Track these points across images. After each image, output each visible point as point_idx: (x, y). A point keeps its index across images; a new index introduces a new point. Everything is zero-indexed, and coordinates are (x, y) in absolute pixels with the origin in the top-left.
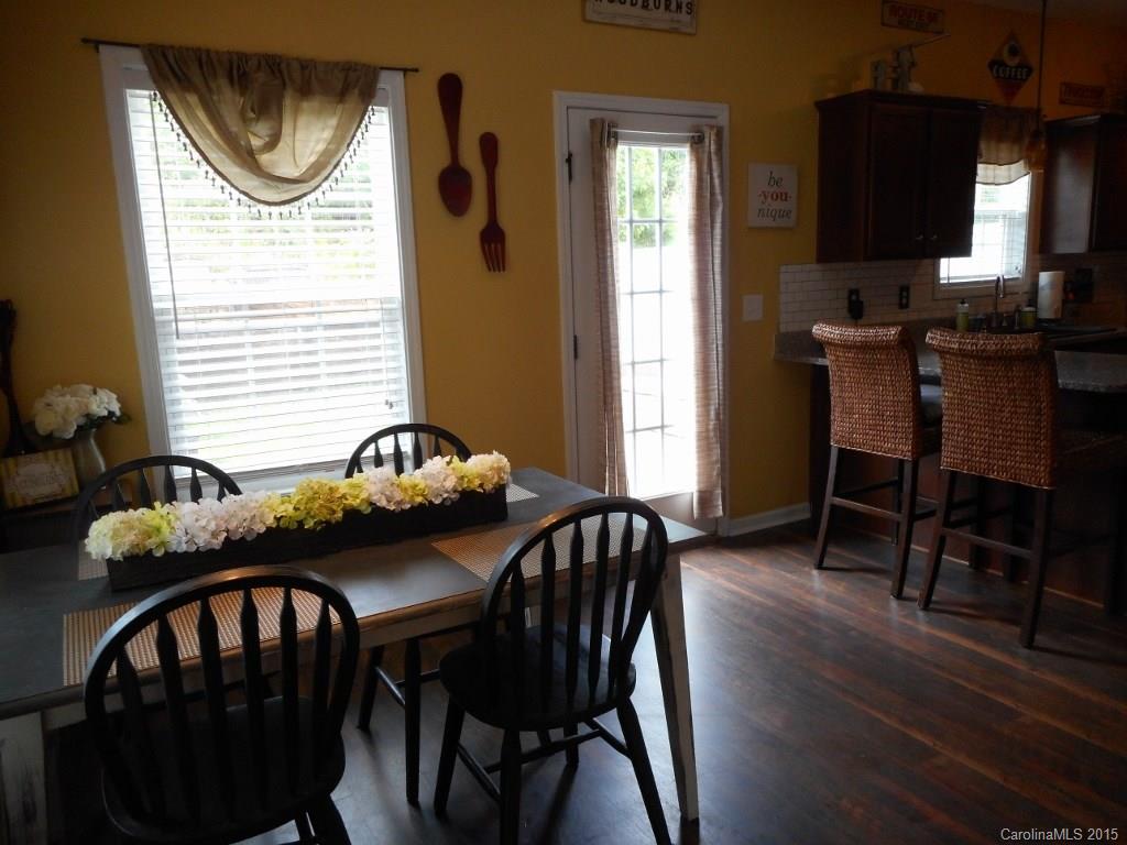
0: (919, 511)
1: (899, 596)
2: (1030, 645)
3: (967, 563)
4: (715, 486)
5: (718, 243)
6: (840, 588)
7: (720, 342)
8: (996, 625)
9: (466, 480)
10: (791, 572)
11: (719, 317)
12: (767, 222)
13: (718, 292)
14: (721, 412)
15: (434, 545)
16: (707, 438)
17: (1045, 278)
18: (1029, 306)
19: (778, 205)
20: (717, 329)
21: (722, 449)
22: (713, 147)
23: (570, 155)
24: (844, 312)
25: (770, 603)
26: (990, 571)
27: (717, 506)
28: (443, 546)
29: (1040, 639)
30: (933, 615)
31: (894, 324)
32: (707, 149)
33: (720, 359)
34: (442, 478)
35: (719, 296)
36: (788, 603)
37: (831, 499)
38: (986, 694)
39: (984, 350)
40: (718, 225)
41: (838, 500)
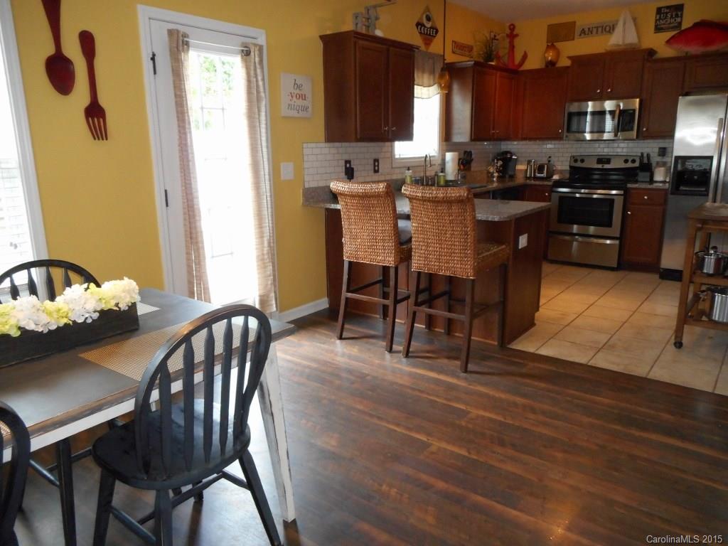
0: (399, 298)
1: (390, 350)
2: (466, 371)
3: (424, 327)
4: (270, 291)
5: (263, 126)
6: (355, 350)
7: (268, 194)
8: (446, 361)
9: (104, 301)
10: (324, 343)
11: (267, 177)
12: (294, 113)
13: (266, 160)
14: (272, 241)
15: (82, 355)
16: (263, 259)
17: (449, 156)
18: (442, 172)
19: (300, 102)
20: (266, 186)
21: (273, 267)
22: (257, 59)
23: (154, 55)
24: (343, 175)
25: (314, 365)
26: (436, 329)
27: (272, 305)
28: (91, 355)
29: (471, 367)
30: (411, 360)
31: (381, 182)
32: (253, 61)
33: (269, 206)
34: (83, 302)
35: (266, 163)
36: (325, 363)
37: (345, 294)
38: (449, 403)
39: (436, 197)
40: (263, 114)
41: (349, 295)
